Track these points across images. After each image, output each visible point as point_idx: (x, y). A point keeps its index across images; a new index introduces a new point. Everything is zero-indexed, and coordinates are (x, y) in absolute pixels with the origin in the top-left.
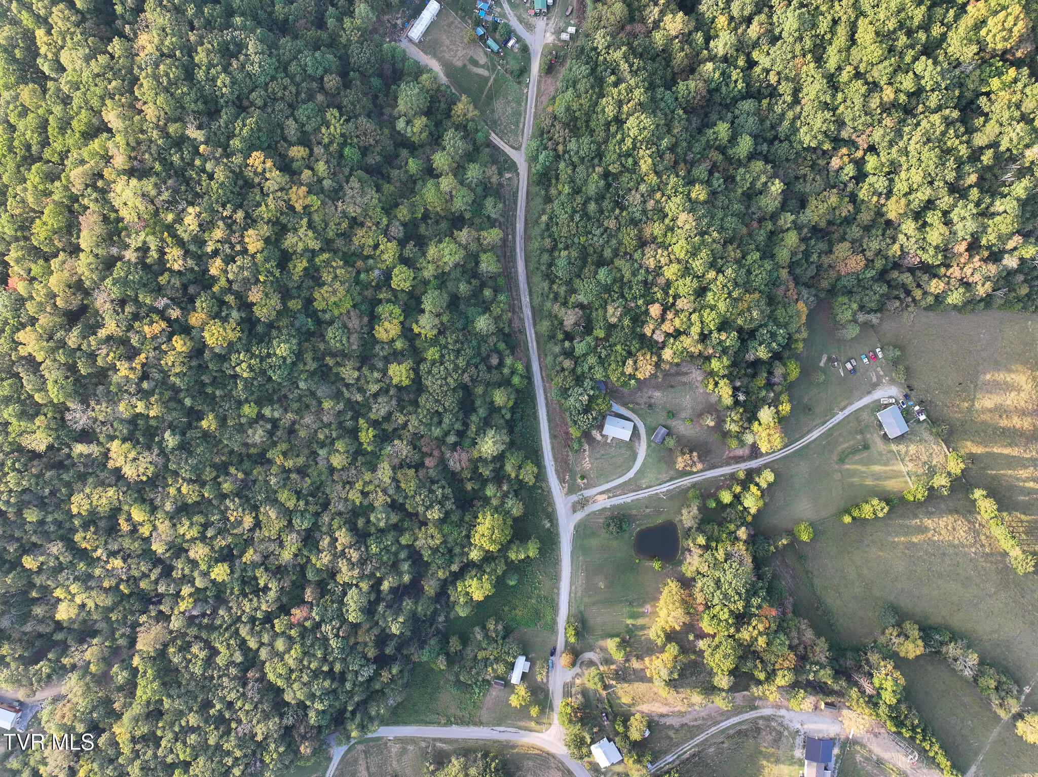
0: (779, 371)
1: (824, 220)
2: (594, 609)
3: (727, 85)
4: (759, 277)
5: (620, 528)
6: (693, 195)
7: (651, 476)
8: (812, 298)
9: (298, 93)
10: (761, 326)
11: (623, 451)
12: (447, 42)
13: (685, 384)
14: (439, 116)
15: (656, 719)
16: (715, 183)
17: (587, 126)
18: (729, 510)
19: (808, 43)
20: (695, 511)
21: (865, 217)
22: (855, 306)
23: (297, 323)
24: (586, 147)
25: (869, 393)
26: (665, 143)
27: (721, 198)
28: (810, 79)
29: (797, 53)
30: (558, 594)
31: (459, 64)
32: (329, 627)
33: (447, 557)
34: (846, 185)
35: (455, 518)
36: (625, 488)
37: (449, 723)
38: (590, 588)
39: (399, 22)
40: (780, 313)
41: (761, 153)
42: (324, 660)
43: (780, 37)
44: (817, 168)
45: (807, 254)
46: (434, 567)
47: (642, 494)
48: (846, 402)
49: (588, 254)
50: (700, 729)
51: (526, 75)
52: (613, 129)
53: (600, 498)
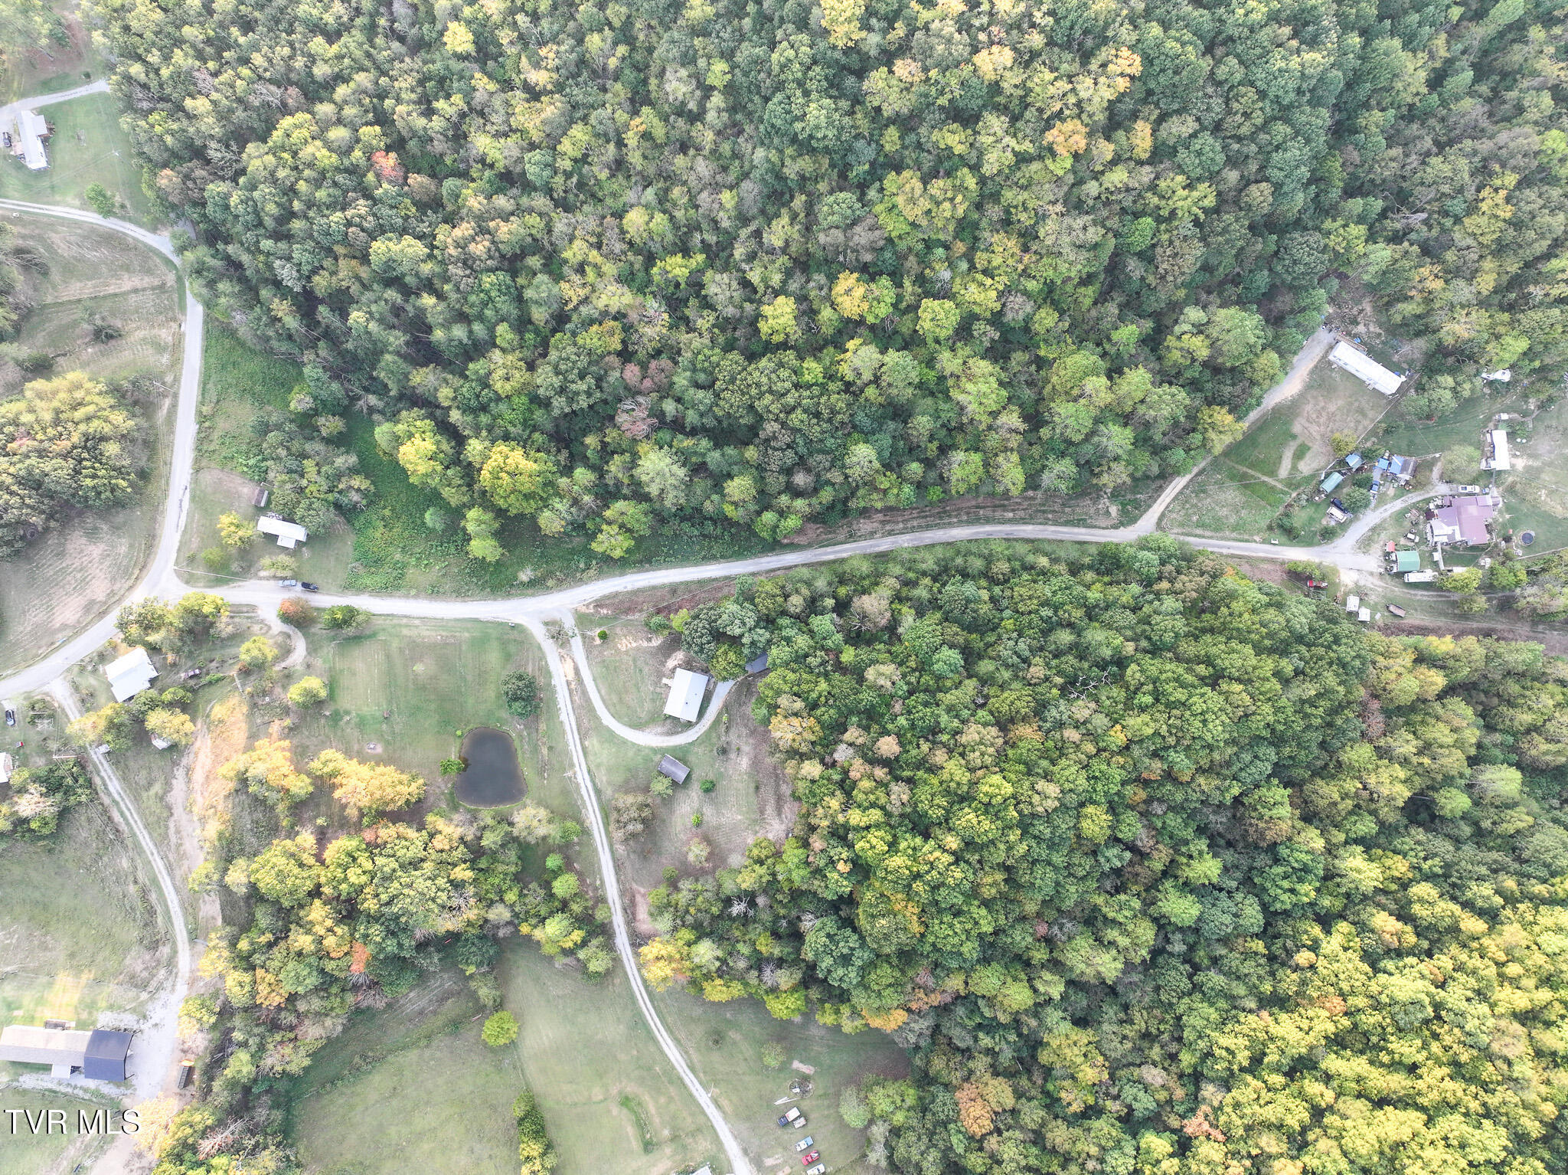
0: (785, 978)
1: (1053, 1058)
2: (380, 657)
3: (1286, 877)
4: (947, 932)
5: (516, 699)
6: (1090, 809)
7: (604, 754)
8: (912, 1038)
9: (1239, 139)
10: (862, 938)
11: (648, 706)
12: (1332, 408)
13: (762, 812)
14: (1209, 385)
15: (184, 761)
16: (1112, 852)
17: (1204, 631)
18: (542, 892)
19: (1370, 1020)
20: (542, 831)
21: (1059, 1134)
22: (899, 1118)
23: (860, 144)
24: (1169, 624)
25: (745, 1152)
26: (1180, 761)
27: (1088, 863)
28: (1305, 1024)
29: (1351, 1000)
30: (407, 596)
31: (1297, 428)
32: (363, 211)
33: (474, 403)
34: (1116, 1097)
35: (539, 415)
36: (584, 709)
37: (202, 418)
38: (415, 650)
39: (1361, 329)
40: (885, 974)
41: (1168, 941)
42: (310, 204)
43: (1376, 970)
44: (1146, 1044)
45: (990, 1027)
46: (457, 381)
47: (572, 739)
48: (728, 1109)
49: (982, 634)
50: (161, 841)
51: (1284, 539)
52: (1202, 670)
53: (569, 667)
